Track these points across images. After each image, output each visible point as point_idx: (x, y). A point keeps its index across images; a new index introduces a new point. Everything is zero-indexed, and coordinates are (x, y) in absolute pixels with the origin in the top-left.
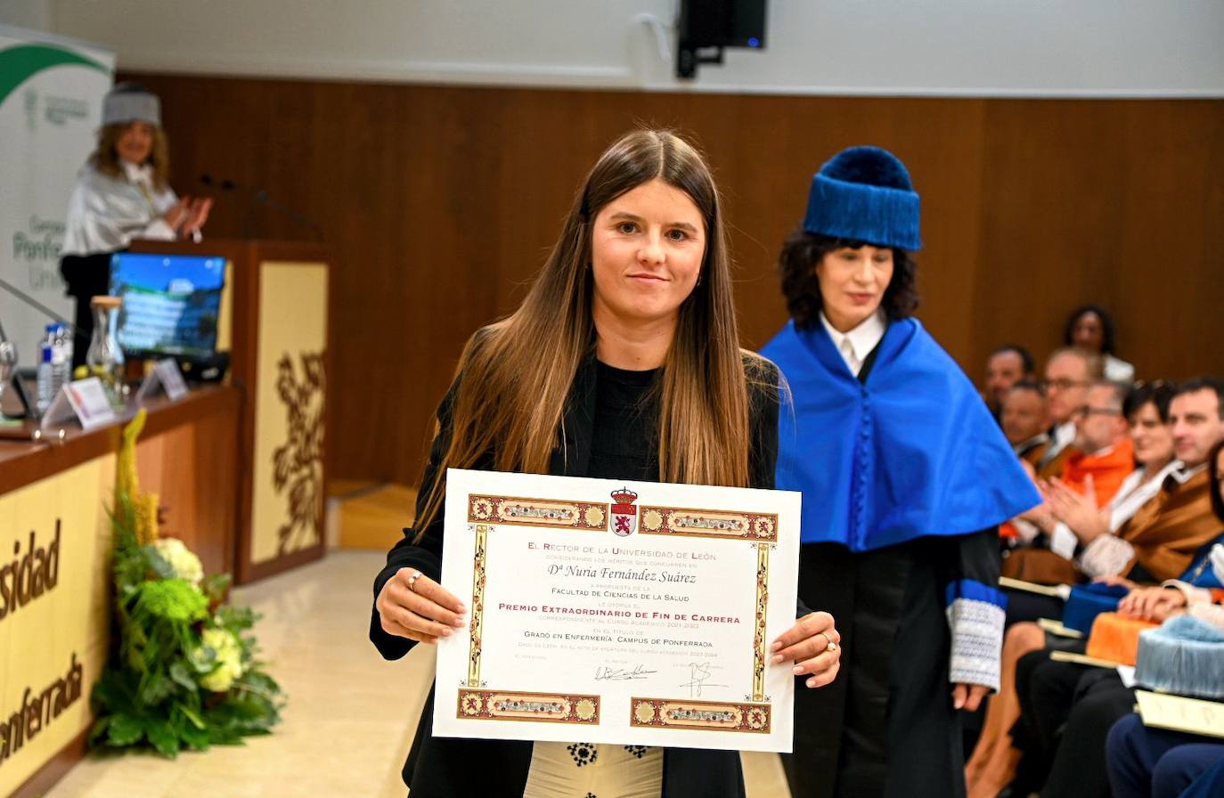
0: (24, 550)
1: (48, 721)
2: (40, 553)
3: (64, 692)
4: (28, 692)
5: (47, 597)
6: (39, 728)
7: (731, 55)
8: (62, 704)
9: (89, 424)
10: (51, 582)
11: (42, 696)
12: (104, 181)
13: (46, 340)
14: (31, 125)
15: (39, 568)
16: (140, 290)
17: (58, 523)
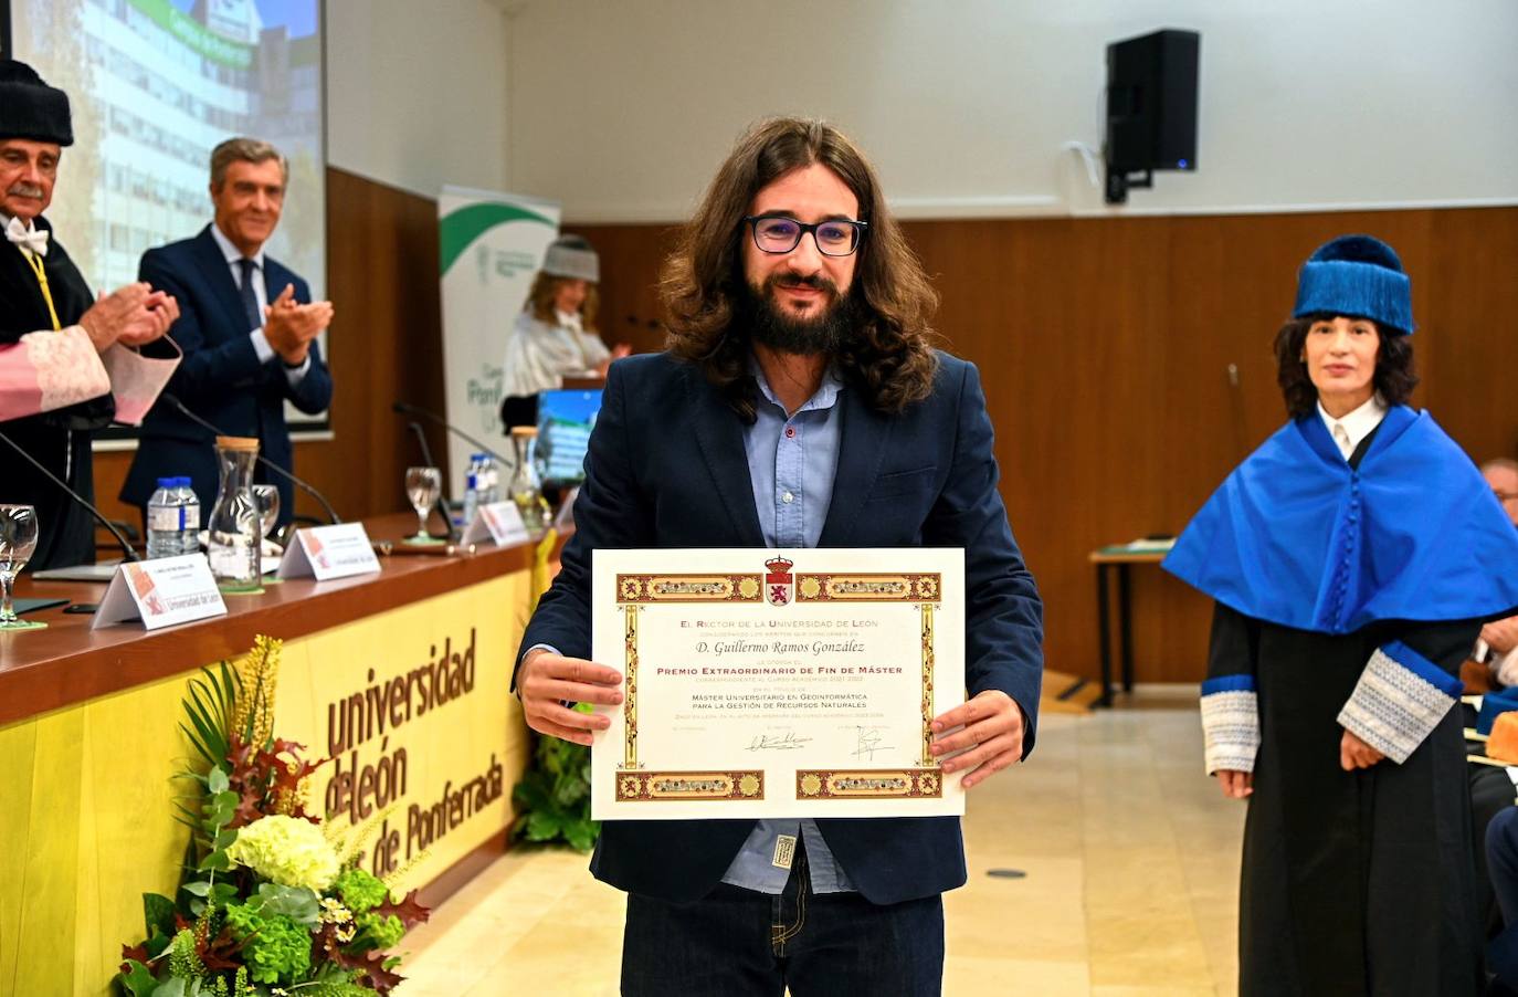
0: (441, 654)
1: (469, 814)
2: (456, 658)
3: (486, 789)
4: (448, 785)
5: (464, 699)
6: (461, 820)
7: (1159, 177)
8: (484, 800)
9: (503, 542)
10: (469, 687)
11: (463, 790)
12: (539, 326)
13: (471, 468)
14: (484, 277)
15: (455, 673)
16: (564, 423)
17: (473, 632)
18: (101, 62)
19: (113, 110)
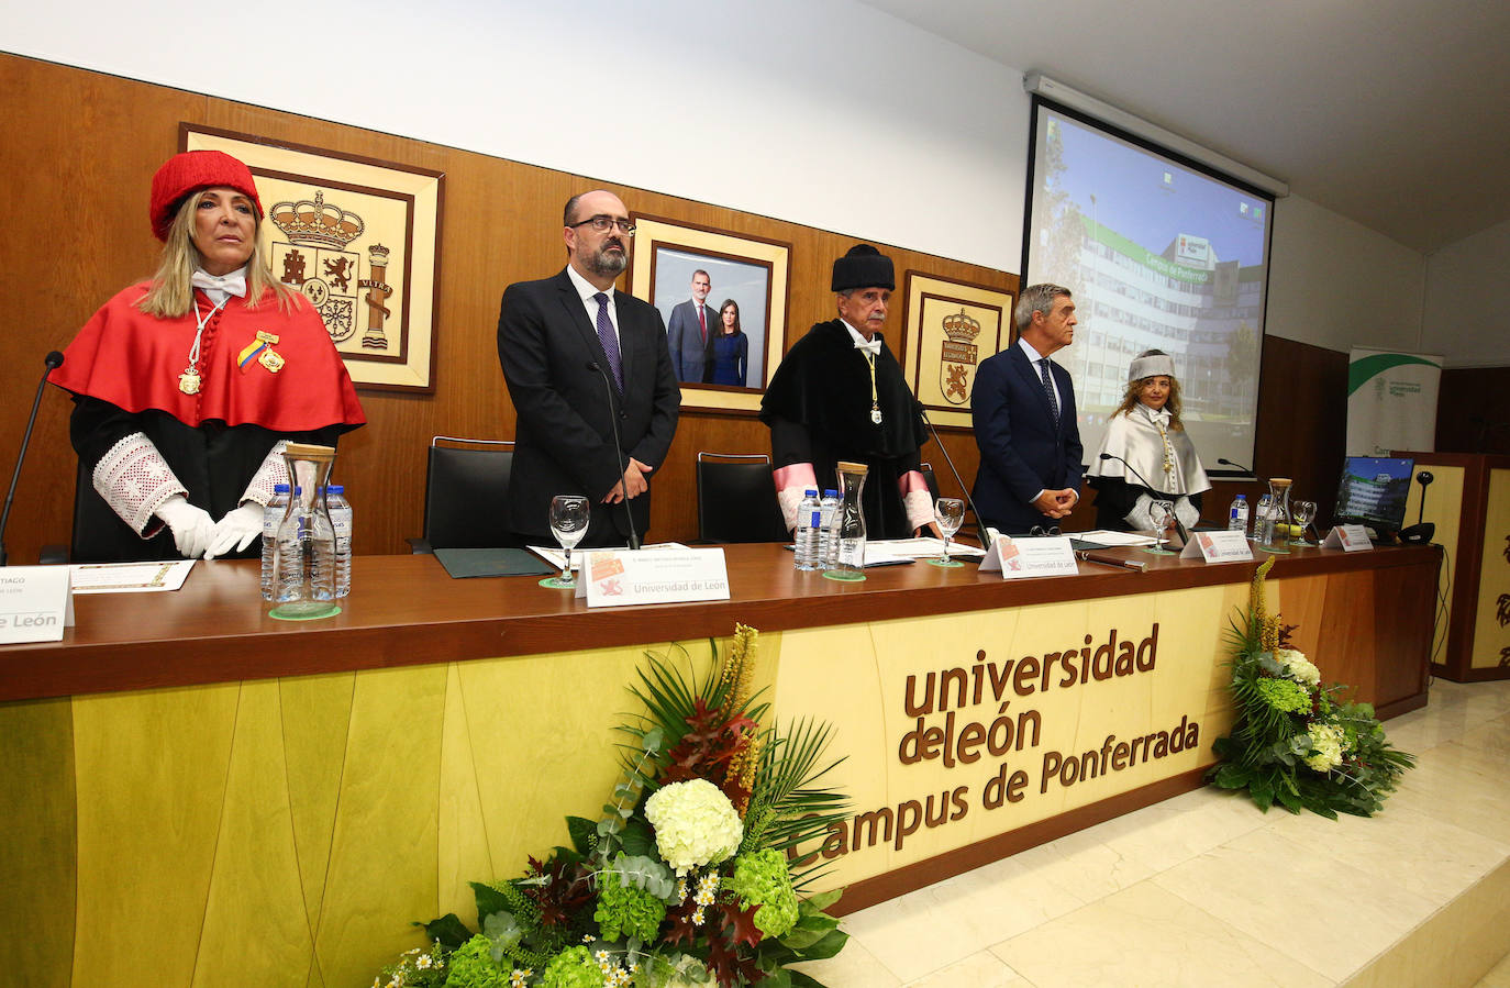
0: (1101, 641)
1: (1145, 760)
2: (1127, 645)
4: (1111, 738)
5: (1138, 677)
6: (1131, 764)
9: (1215, 560)
10: (1146, 668)
11: (1136, 742)
14: (1380, 396)
15: (1124, 656)
16: (1359, 480)
17: (1156, 627)
18: (1092, 280)
19: (1097, 304)
